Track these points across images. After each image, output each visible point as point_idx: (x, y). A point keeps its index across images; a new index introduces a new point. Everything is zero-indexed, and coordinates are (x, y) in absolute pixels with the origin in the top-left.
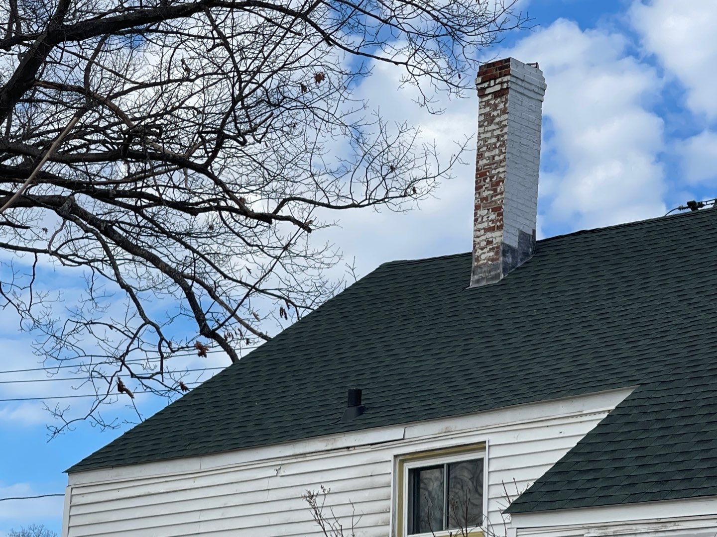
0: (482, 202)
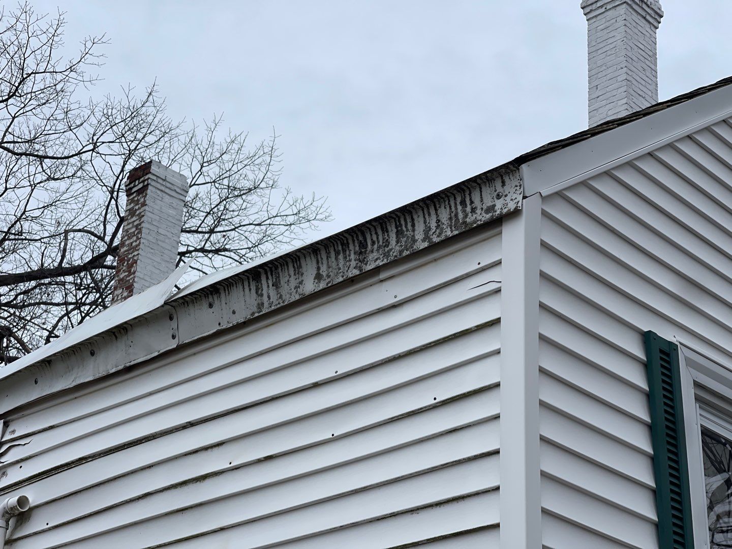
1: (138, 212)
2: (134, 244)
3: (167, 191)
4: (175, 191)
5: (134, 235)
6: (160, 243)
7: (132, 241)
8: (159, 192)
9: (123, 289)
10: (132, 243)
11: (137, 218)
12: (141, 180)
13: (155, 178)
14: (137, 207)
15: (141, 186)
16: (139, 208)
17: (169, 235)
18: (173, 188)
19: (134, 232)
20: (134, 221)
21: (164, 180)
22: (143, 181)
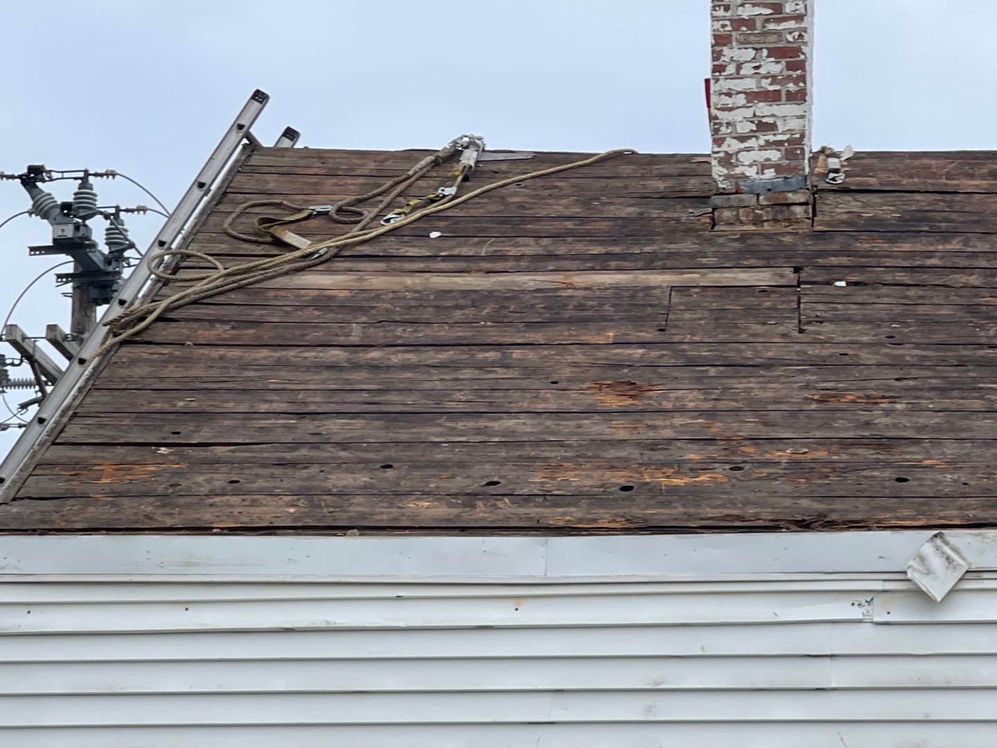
0: (736, 29)
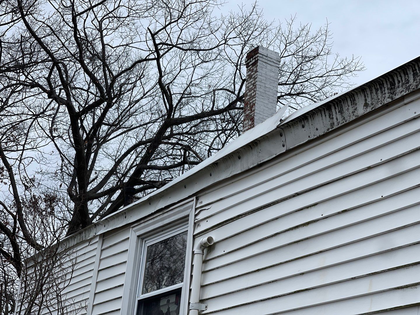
1: (253, 76)
2: (253, 94)
3: (269, 62)
4: (273, 62)
5: (252, 90)
6: (267, 92)
7: (251, 92)
8: (264, 63)
9: (249, 120)
10: (251, 94)
11: (253, 79)
12: (254, 58)
13: (261, 56)
14: (252, 73)
15: (254, 61)
16: (254, 74)
17: (272, 88)
18: (272, 60)
19: (252, 88)
20: (252, 82)
21: (267, 57)
22: (255, 58)
